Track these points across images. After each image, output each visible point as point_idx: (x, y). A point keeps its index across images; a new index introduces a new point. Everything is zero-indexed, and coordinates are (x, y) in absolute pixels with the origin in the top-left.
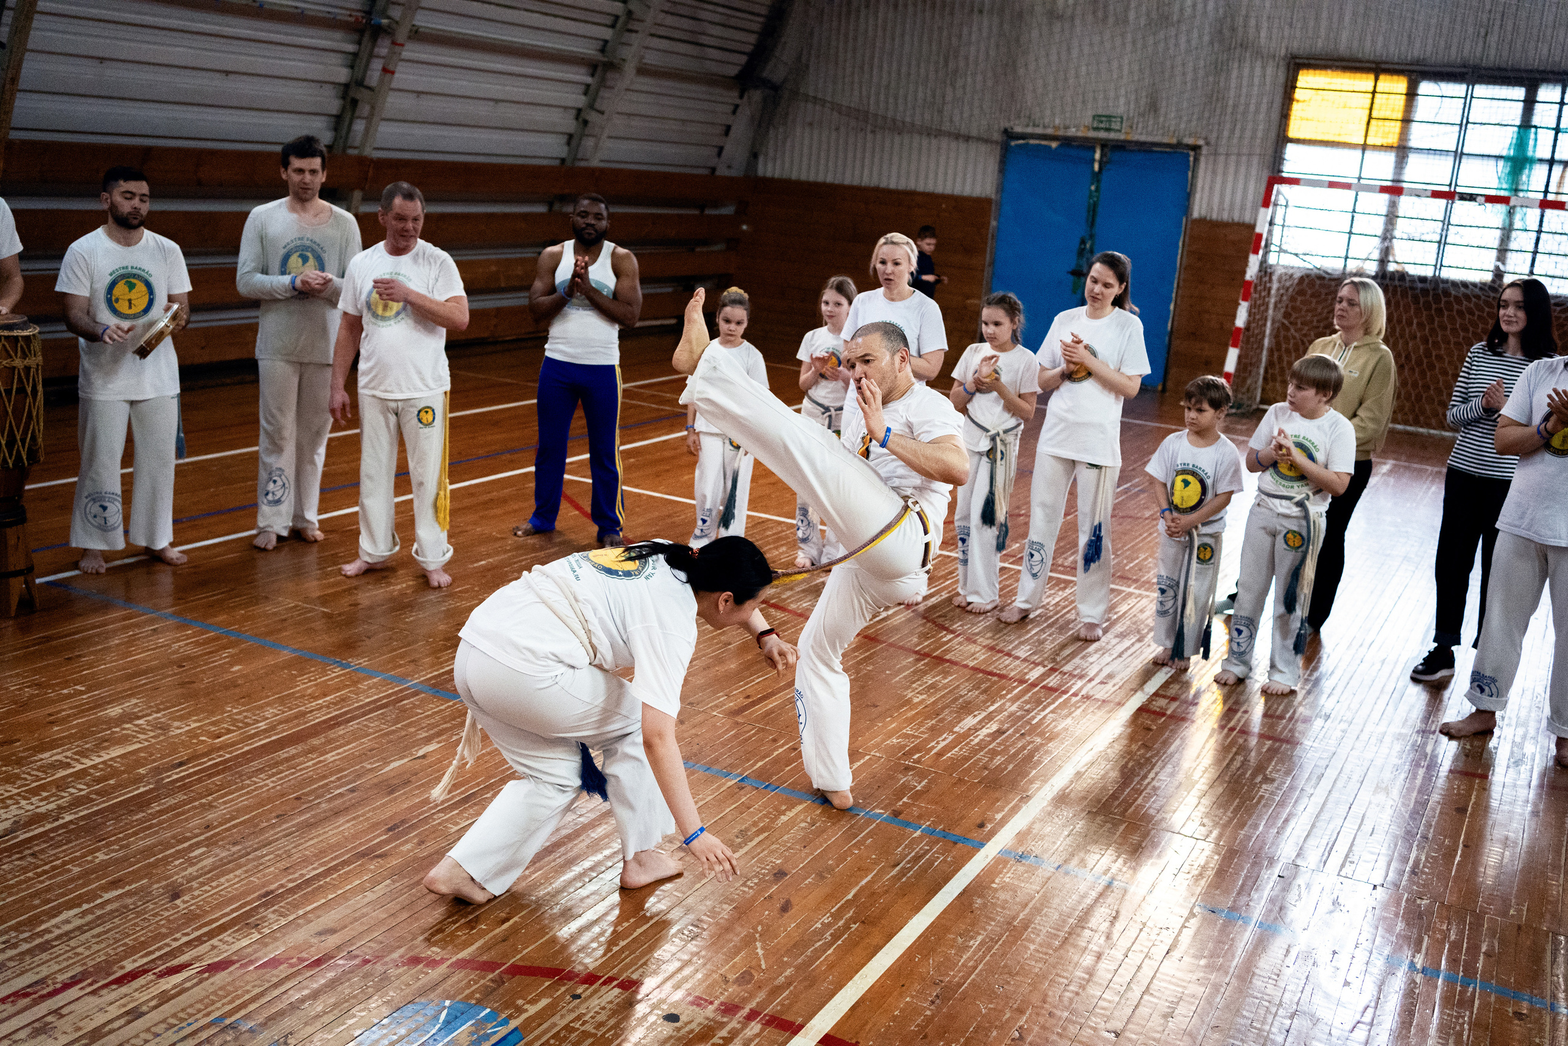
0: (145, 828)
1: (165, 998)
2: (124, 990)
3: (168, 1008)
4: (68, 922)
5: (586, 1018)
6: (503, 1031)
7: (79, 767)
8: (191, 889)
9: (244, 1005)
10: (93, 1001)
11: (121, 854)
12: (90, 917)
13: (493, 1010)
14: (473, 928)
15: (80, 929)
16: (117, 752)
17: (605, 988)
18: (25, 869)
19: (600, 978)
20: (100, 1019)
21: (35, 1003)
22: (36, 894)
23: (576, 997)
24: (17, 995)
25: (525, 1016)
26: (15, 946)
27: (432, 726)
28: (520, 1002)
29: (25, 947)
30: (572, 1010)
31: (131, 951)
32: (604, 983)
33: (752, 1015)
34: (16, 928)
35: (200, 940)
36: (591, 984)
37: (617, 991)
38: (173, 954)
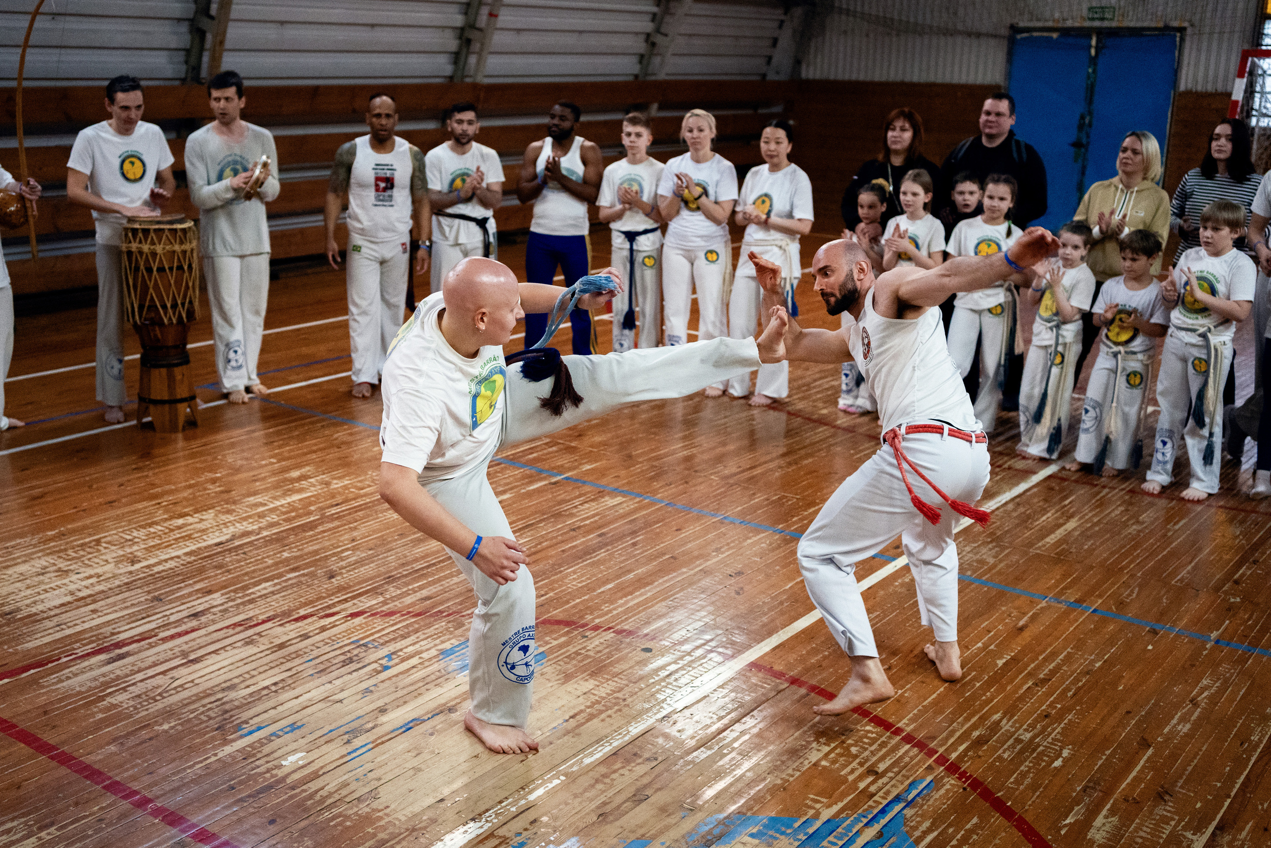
0: (312, 539)
1: (323, 629)
2: (299, 624)
3: (326, 634)
4: (265, 588)
5: (590, 648)
7: (272, 506)
8: (341, 574)
9: (372, 634)
10: (280, 629)
11: (298, 554)
12: (278, 587)
15: (273, 593)
16: (296, 497)
17: (604, 633)
18: (239, 561)
19: (602, 627)
20: (284, 639)
21: (247, 629)
22: (246, 574)
23: (585, 636)
24: (235, 625)
25: (551, 645)
26: (233, 600)
27: (508, 484)
29: (239, 601)
30: (581, 644)
31: (305, 604)
32: (605, 630)
34: (235, 591)
35: (346, 600)
36: (596, 630)
37: (612, 635)
38: (329, 607)
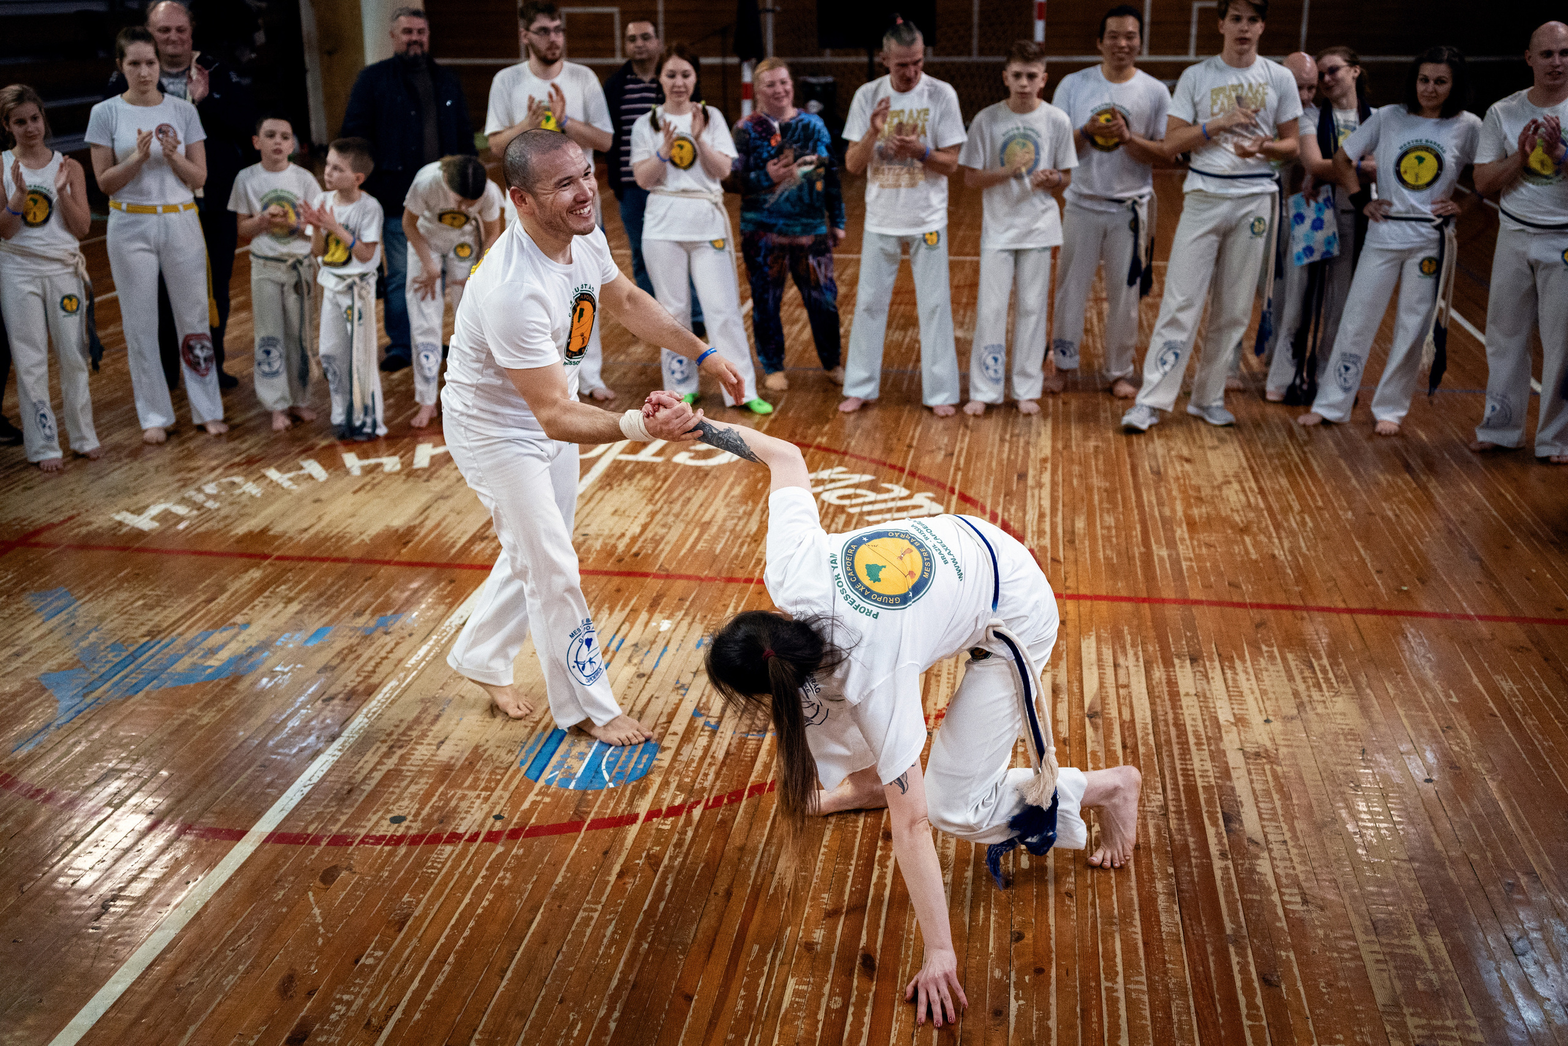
5: (478, 801)
6: (546, 775)
13: (567, 788)
14: (648, 856)
17: (475, 829)
19: (484, 840)
23: (498, 817)
25: (536, 789)
28: (547, 800)
30: (495, 804)
32: (477, 834)
33: (316, 841)
36: (490, 833)
37: (461, 830)
